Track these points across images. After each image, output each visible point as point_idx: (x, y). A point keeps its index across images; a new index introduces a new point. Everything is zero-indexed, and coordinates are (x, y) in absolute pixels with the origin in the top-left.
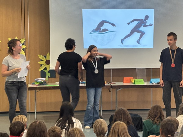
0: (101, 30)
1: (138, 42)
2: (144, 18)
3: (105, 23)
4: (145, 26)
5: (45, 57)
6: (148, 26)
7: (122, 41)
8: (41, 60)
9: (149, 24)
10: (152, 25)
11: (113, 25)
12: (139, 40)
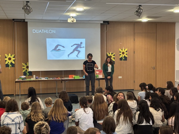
0: (57, 50)
1: (77, 56)
2: (80, 44)
3: (59, 46)
4: (80, 48)
5: (26, 64)
6: (82, 47)
7: (68, 55)
8: (24, 66)
10: (84, 47)
11: (63, 47)
12: (78, 55)
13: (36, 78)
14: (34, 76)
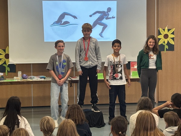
2: (106, 11)
3: (66, 16)
6: (110, 18)
8: (1, 54)
9: (111, 17)
13: (23, 78)
14: (20, 73)
